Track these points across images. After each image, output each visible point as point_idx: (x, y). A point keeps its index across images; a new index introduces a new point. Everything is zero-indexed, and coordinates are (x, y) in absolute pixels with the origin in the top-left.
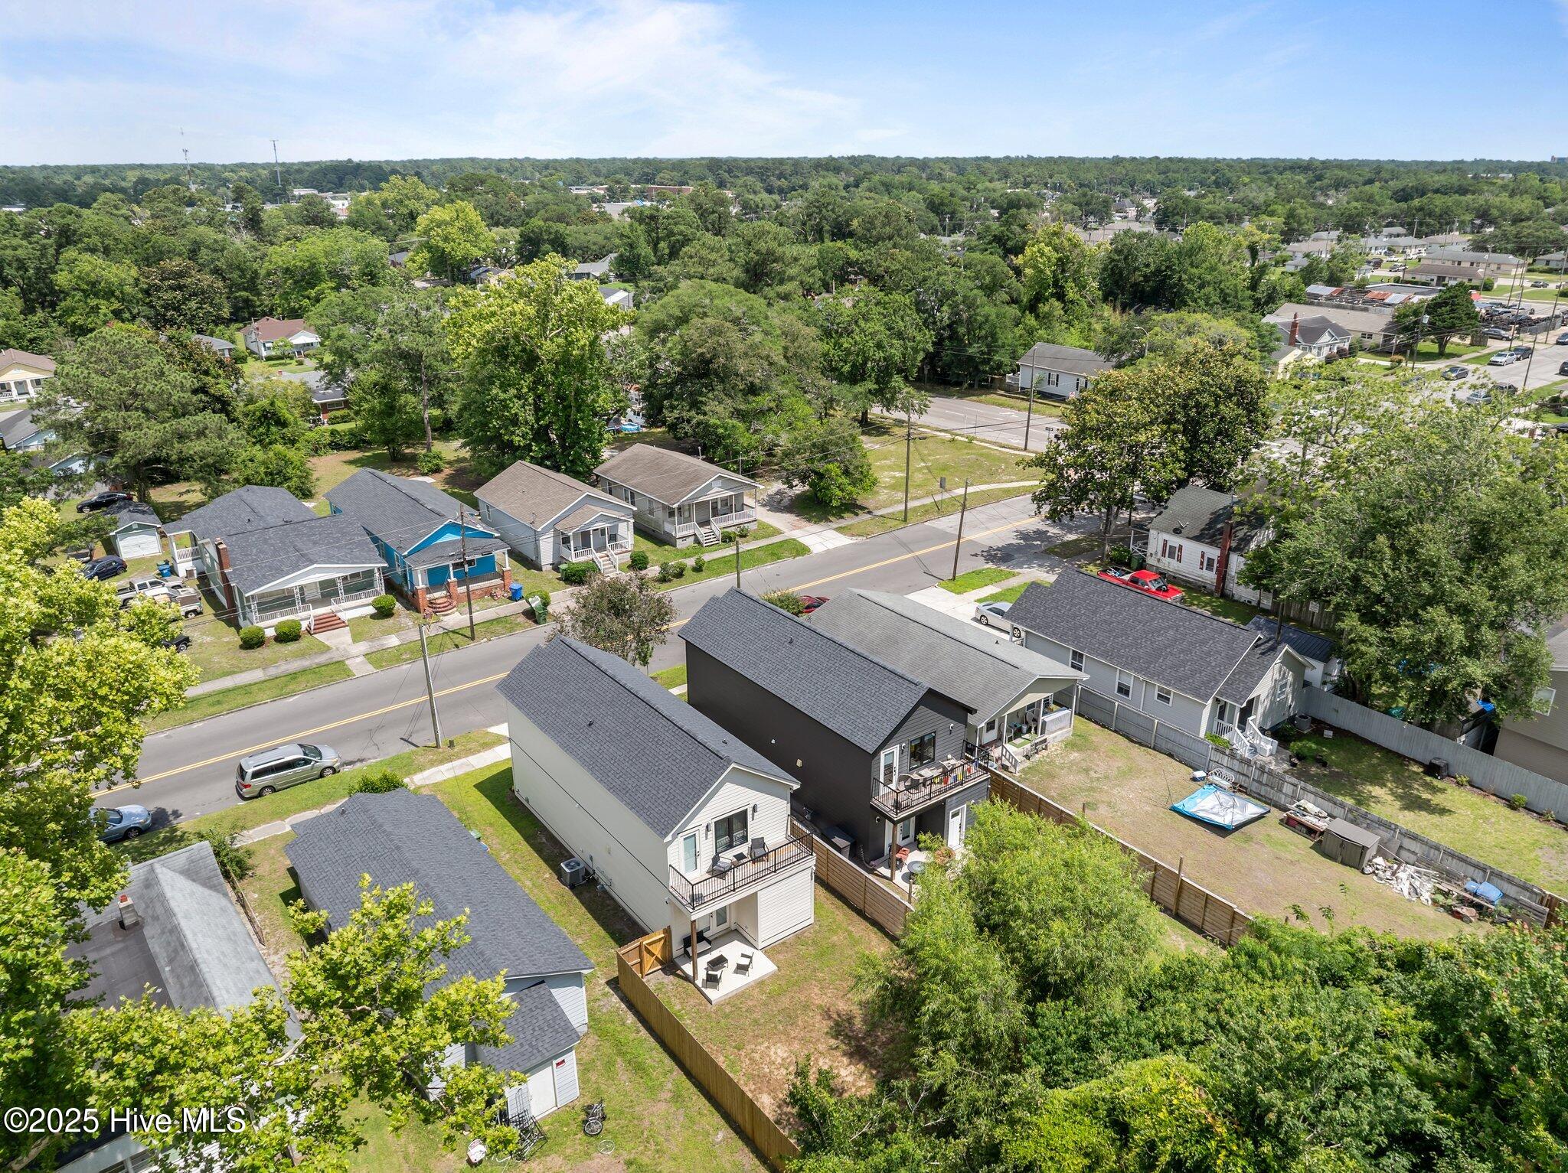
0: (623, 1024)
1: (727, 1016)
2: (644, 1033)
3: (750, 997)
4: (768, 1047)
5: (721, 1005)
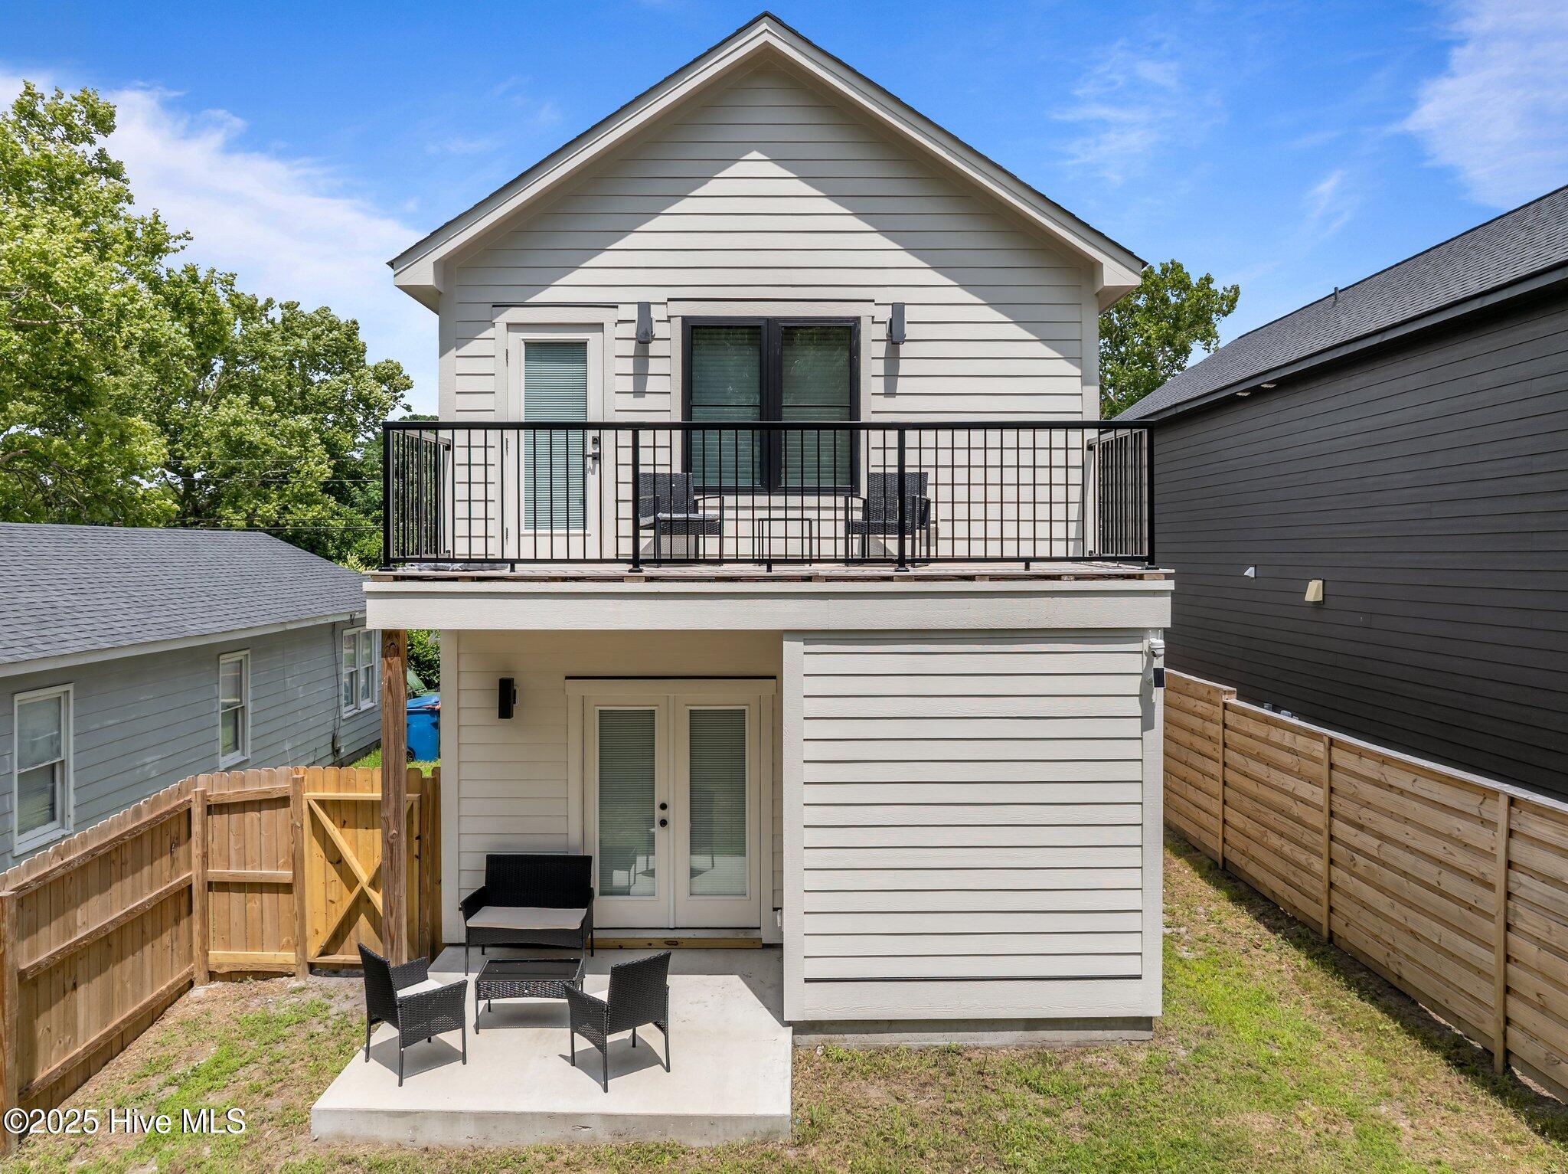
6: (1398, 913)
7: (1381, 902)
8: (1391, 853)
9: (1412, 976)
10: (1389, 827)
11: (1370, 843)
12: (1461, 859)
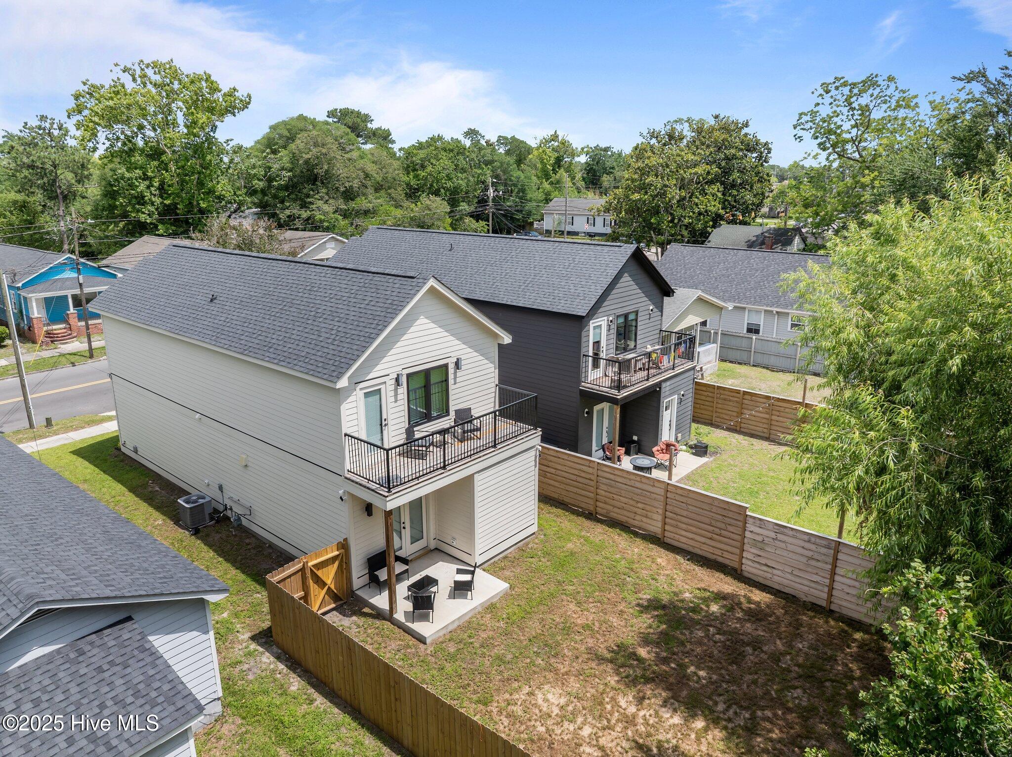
0: (285, 693)
1: (452, 658)
2: (320, 702)
3: (479, 627)
4: (530, 694)
5: (440, 644)
6: (562, 486)
7: (556, 484)
8: (558, 472)
9: (567, 500)
10: (559, 467)
11: (553, 471)
12: (583, 474)
